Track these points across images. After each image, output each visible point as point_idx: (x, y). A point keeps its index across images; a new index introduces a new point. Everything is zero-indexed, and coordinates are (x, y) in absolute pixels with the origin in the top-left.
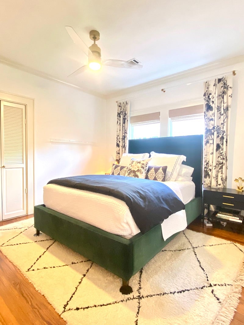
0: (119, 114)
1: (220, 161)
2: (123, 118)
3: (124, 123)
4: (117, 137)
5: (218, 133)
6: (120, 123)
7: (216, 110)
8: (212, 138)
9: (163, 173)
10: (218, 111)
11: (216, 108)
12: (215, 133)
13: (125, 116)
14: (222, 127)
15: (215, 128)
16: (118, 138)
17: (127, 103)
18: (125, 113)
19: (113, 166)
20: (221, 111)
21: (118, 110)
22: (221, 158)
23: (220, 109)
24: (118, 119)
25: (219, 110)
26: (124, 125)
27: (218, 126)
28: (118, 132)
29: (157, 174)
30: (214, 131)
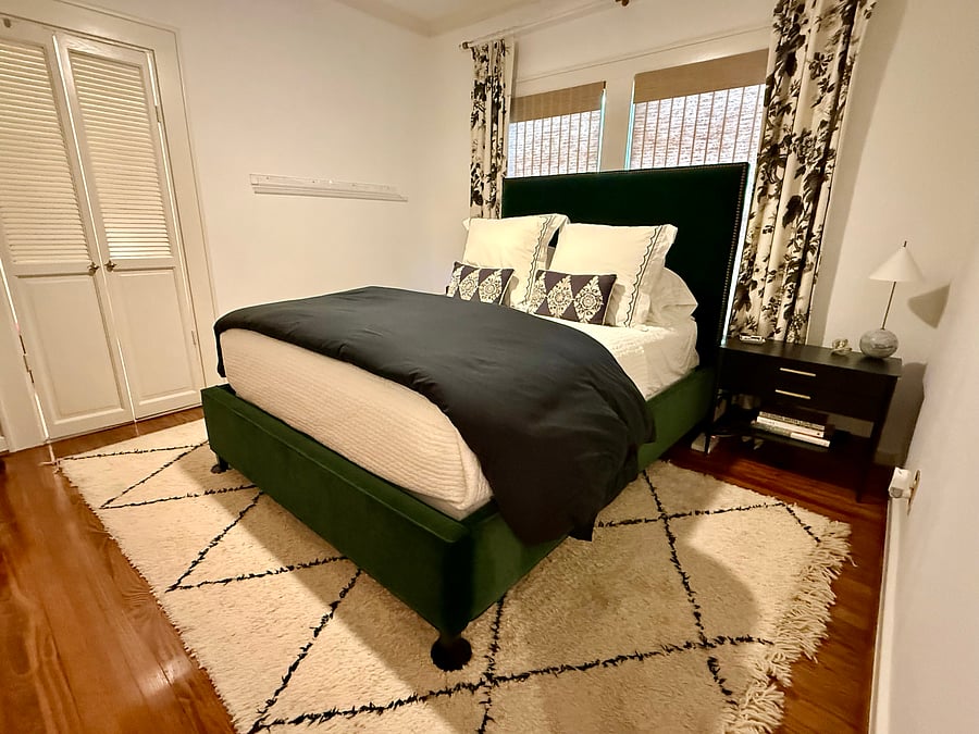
0: (479, 90)
1: (794, 255)
2: (493, 102)
3: (495, 120)
4: (475, 171)
5: (801, 159)
6: (484, 122)
7: (807, 72)
8: (776, 177)
9: (599, 293)
10: (814, 76)
11: (807, 65)
12: (792, 158)
13: (497, 96)
14: (819, 138)
15: (793, 139)
16: (478, 173)
17: (503, 48)
18: (499, 87)
19: (455, 269)
20: (826, 76)
21: (478, 74)
22: (796, 244)
23: (823, 68)
24: (476, 105)
25: (821, 70)
26: (495, 129)
27: (805, 133)
28: (478, 154)
29: (578, 296)
30: (789, 152)
